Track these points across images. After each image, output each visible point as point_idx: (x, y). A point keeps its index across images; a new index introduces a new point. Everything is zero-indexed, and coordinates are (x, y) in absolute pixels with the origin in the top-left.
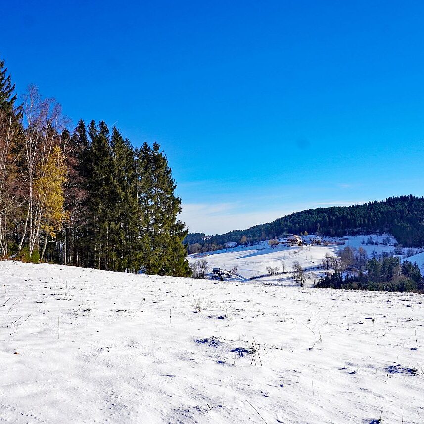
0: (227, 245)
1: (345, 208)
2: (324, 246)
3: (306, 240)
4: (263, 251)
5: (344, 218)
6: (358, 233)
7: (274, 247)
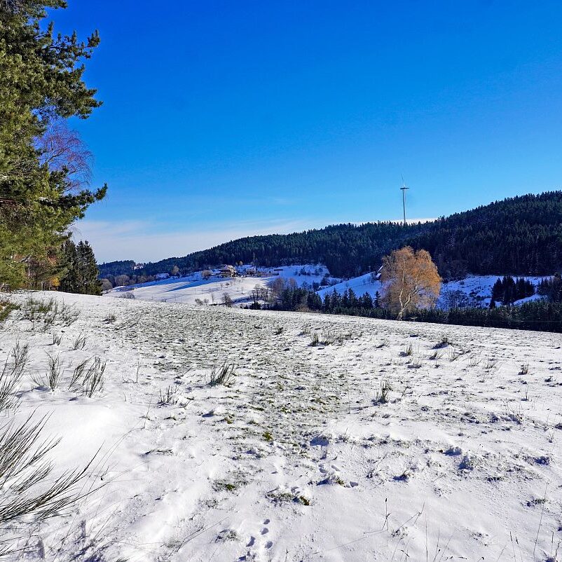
0: (158, 276)
1: (284, 236)
2: (258, 277)
3: (241, 270)
4: (196, 283)
5: (280, 247)
6: (293, 263)
7: (207, 279)
